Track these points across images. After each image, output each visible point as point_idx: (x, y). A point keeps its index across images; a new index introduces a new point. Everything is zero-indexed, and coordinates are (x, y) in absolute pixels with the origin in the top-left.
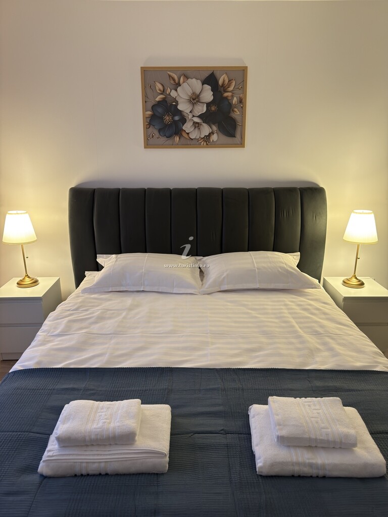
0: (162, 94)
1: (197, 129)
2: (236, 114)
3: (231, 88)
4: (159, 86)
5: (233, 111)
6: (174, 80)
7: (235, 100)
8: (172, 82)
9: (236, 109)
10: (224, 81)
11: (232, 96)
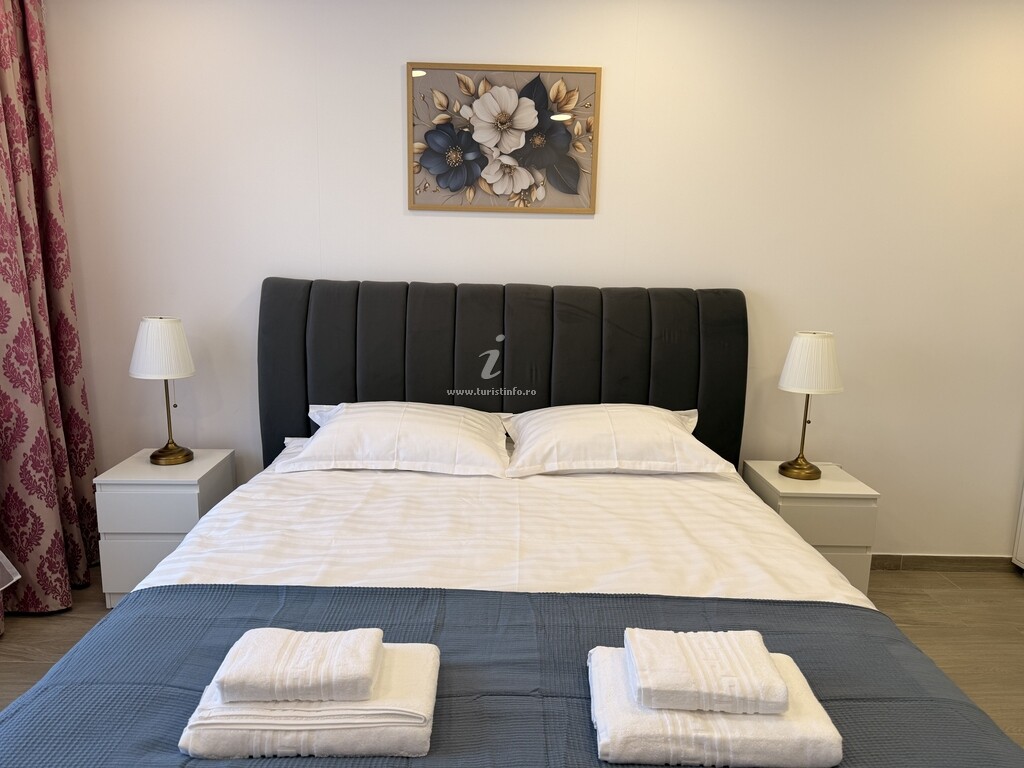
0: (444, 111)
1: (507, 177)
2: (580, 152)
3: (571, 106)
4: (439, 98)
5: (574, 146)
6: (467, 87)
7: (578, 128)
8: (464, 91)
9: (579, 144)
10: (558, 92)
11: (573, 120)
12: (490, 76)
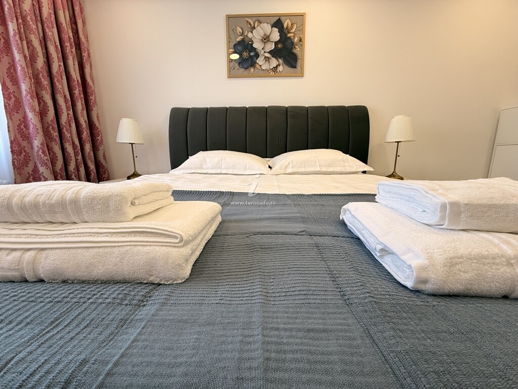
0: (241, 35)
1: (267, 62)
2: (297, 50)
3: (293, 30)
4: (239, 30)
5: (295, 48)
6: (250, 24)
7: (296, 40)
8: (249, 26)
9: (296, 47)
10: (288, 24)
11: (294, 36)
12: (259, 19)
